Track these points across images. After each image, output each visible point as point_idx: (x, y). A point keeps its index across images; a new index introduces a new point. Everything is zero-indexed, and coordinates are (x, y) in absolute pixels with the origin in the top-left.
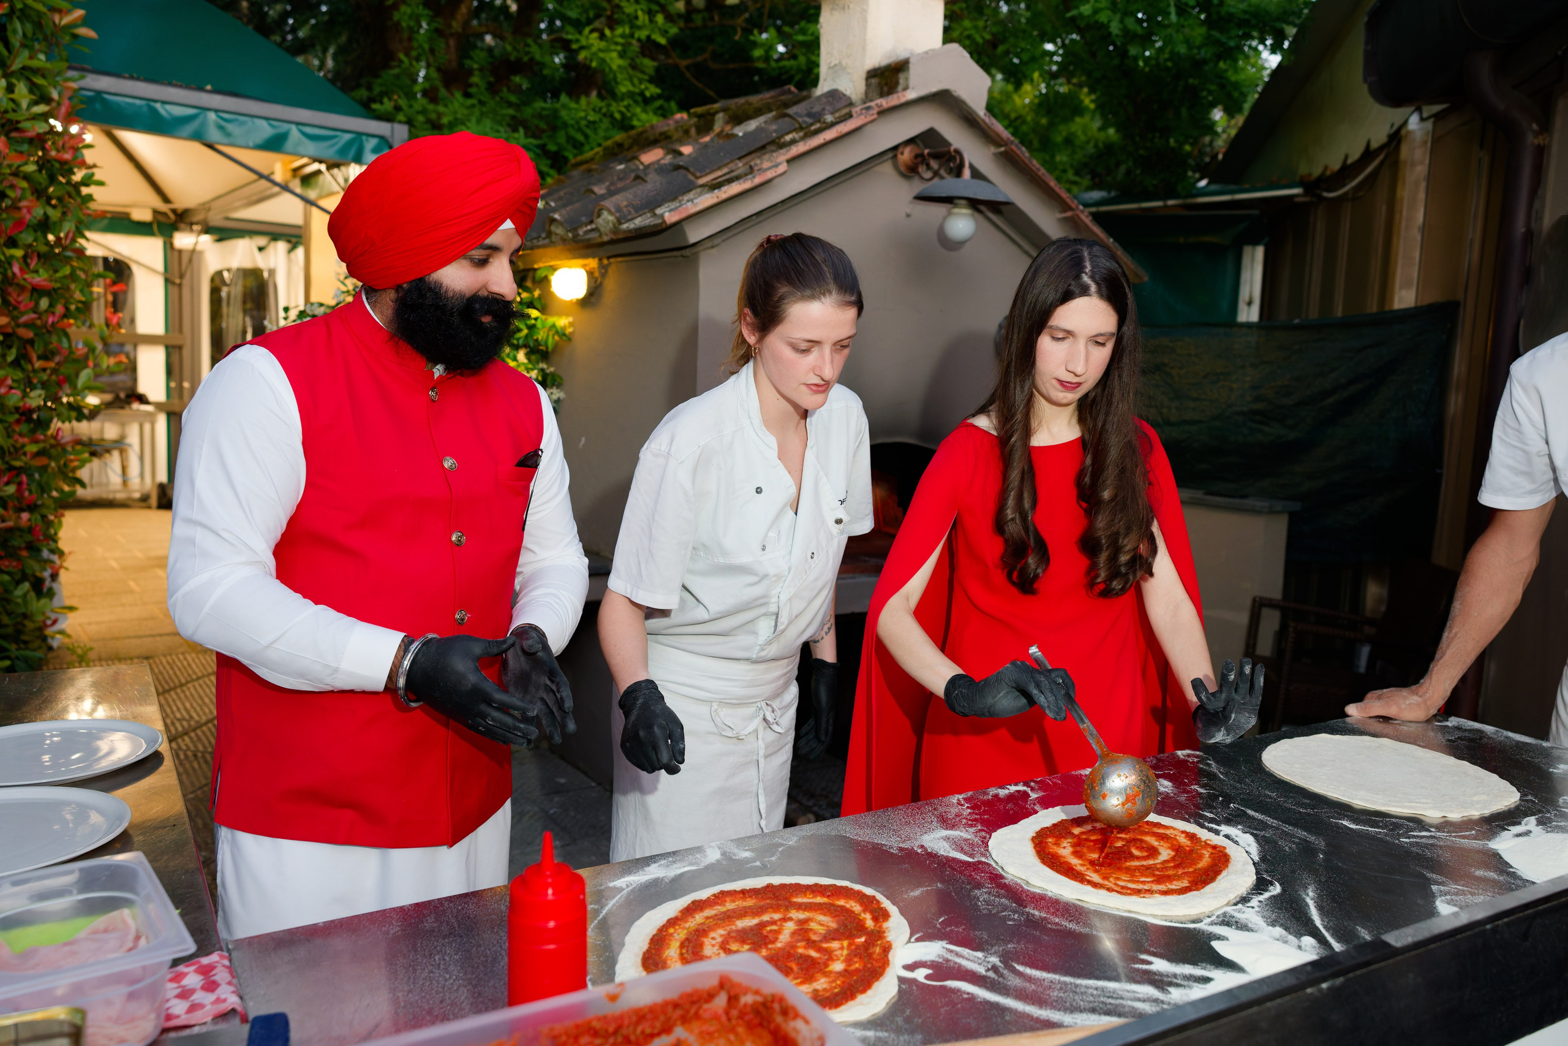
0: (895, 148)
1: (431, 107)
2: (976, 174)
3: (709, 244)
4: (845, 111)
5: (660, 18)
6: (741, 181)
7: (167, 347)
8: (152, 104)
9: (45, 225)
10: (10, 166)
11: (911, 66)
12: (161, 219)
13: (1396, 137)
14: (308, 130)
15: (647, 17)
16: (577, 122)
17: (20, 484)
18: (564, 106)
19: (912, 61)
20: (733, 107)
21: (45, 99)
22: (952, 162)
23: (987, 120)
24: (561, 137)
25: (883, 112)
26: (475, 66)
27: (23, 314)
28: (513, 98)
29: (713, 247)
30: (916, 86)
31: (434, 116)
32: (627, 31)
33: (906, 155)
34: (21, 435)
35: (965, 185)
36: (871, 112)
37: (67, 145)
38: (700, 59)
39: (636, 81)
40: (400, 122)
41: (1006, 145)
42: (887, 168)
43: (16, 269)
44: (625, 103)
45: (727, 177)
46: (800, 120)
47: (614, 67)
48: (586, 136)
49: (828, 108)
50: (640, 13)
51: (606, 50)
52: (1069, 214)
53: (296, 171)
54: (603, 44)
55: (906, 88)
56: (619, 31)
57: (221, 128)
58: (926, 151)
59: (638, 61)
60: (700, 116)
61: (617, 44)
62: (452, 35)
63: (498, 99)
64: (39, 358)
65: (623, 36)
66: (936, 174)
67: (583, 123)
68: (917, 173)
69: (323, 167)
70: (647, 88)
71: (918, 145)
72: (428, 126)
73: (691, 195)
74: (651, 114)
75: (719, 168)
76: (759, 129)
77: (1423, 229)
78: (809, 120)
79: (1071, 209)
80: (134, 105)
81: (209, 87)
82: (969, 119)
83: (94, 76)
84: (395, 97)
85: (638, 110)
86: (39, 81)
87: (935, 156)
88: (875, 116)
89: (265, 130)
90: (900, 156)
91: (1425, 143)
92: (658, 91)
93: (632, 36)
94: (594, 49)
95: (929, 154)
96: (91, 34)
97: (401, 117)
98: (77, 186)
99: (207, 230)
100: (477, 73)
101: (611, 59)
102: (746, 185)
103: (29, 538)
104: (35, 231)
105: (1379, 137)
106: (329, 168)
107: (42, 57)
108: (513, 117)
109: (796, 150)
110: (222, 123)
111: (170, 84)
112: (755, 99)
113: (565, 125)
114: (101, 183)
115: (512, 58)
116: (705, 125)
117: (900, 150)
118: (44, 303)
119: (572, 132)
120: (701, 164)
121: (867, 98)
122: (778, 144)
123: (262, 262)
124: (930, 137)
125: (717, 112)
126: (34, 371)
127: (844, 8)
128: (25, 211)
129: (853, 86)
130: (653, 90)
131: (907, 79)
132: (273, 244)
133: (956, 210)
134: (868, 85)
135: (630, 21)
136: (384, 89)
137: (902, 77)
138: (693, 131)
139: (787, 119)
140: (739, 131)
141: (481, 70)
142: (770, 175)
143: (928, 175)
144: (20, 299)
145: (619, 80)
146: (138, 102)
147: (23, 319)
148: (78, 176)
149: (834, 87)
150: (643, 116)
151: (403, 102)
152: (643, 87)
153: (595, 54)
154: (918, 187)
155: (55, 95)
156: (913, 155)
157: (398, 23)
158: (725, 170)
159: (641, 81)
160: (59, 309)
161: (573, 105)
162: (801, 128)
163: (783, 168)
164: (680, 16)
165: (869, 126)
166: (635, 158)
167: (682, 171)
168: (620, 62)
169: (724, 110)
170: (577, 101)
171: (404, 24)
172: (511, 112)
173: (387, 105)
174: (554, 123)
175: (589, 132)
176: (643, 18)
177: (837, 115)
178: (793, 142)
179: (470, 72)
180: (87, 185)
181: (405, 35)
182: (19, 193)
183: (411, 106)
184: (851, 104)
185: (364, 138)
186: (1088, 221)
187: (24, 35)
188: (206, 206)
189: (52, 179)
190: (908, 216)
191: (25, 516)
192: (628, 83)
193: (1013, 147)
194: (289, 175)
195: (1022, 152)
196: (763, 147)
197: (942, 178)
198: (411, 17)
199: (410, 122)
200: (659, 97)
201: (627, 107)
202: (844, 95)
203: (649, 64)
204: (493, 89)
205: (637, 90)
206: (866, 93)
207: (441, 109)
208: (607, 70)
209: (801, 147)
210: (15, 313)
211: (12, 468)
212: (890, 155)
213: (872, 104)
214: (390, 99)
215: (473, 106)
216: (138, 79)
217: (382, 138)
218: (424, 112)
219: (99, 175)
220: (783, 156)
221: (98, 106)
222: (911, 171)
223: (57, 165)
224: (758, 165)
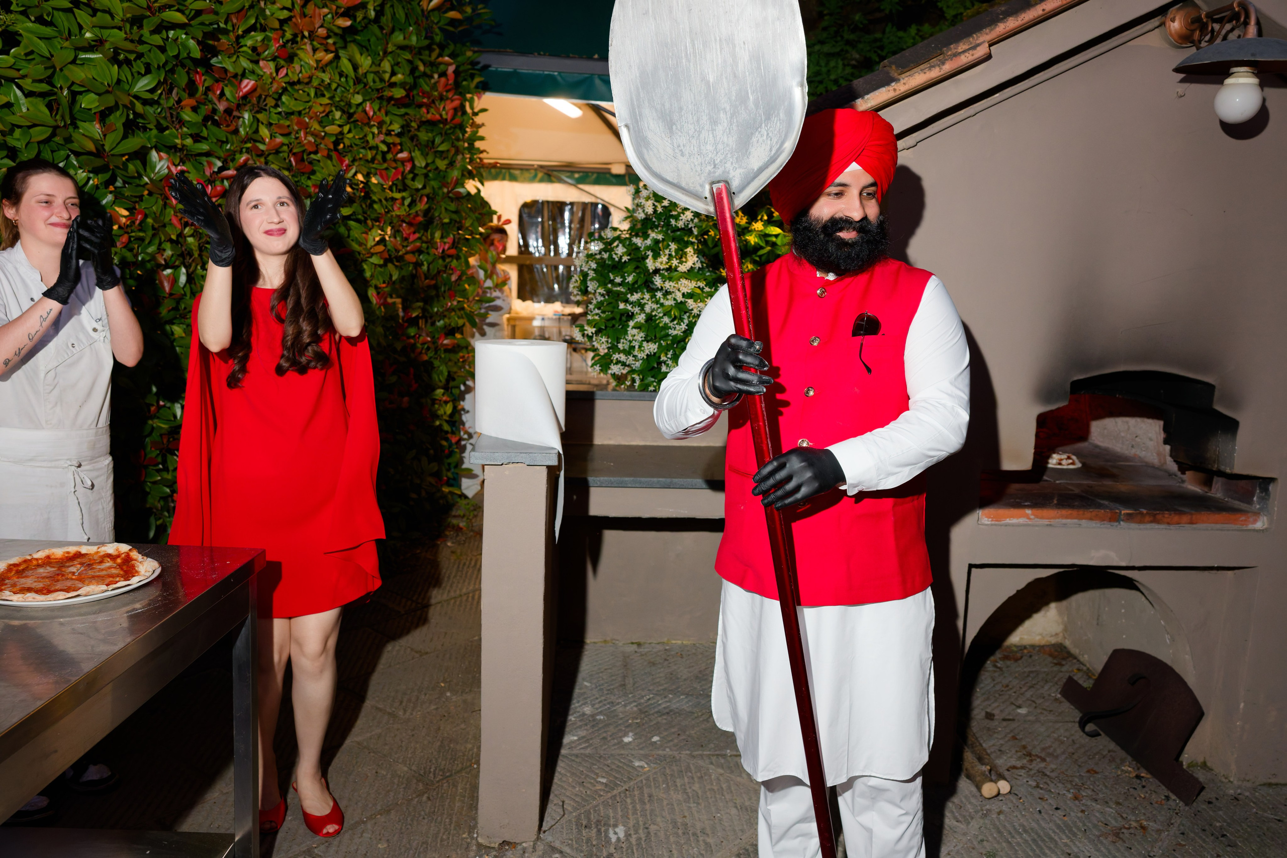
0: (1161, 13)
22: (1237, 21)
33: (1180, 20)
35: (1248, 44)
42: (1152, 40)
58: (1204, 13)
66: (1223, 39)
68: (1193, 42)
71: (1196, 6)
90: (1170, 23)
95: (1208, 16)
102: (935, 73)
109: (1003, 27)
117: (1170, 15)
133: (1234, 79)
142: (965, 59)
143: (1205, 42)
154: (1186, 56)
156: (1188, 20)
190: (1181, 97)
209: (1011, 24)
212: (1155, 22)
220: (985, 36)
222: (1184, 42)
224: (951, 49)
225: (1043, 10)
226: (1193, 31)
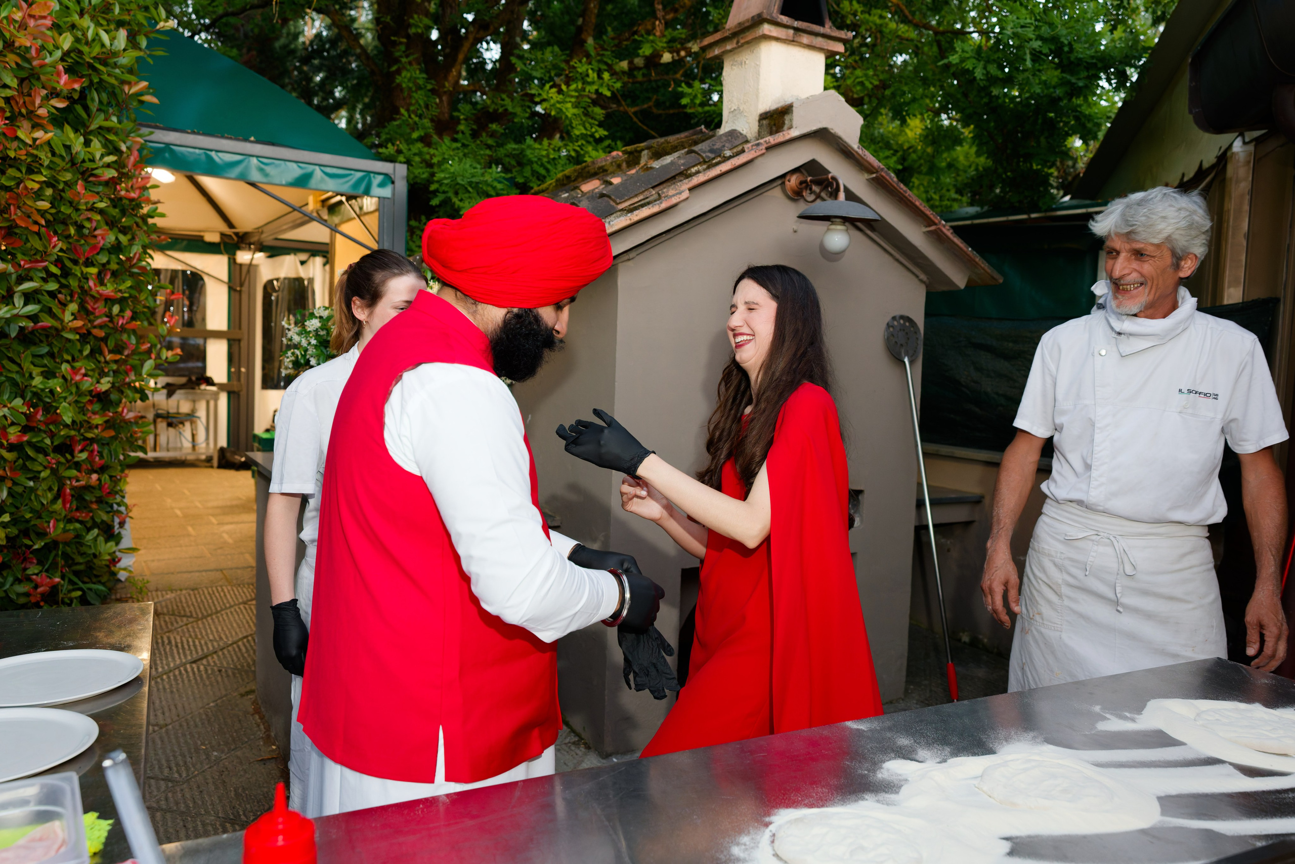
0: (783, 176)
1: (425, 150)
2: (851, 196)
3: (625, 257)
4: (740, 148)
5: (606, 76)
6: (650, 206)
7: (229, 340)
8: (209, 152)
9: (117, 248)
10: (86, 203)
11: (794, 109)
12: (227, 240)
13: (1224, 158)
14: (328, 170)
15: (595, 75)
16: (539, 159)
17: (91, 453)
18: (529, 147)
19: (794, 105)
20: (655, 145)
21: (116, 151)
22: (829, 186)
23: (860, 152)
24: (527, 172)
25: (770, 148)
26: (462, 117)
27: (97, 317)
28: (490, 142)
29: (629, 260)
30: (799, 126)
31: (428, 157)
32: (580, 86)
33: (793, 181)
34: (95, 413)
35: (840, 206)
36: (761, 147)
37: (135, 186)
38: (645, 106)
39: (587, 125)
40: (401, 162)
41: (877, 172)
42: (777, 192)
43: (91, 283)
44: (579, 143)
45: (642, 202)
46: (704, 155)
47: (569, 115)
48: (548, 170)
49: (727, 145)
50: (590, 72)
51: (564, 102)
52: (933, 228)
53: (324, 201)
54: (561, 96)
55: (790, 128)
56: (573, 86)
57: (261, 170)
58: (809, 179)
59: (590, 110)
60: (630, 153)
61: (572, 96)
62: (445, 92)
63: (478, 142)
64: (110, 352)
65: (576, 90)
66: (818, 196)
67: (545, 160)
68: (803, 196)
69: (344, 199)
70: (596, 131)
71: (801, 172)
72: (423, 165)
73: (612, 217)
74: (601, 151)
75: (636, 196)
76: (672, 163)
77: (1248, 236)
78: (712, 156)
79: (935, 224)
80: (194, 153)
81: (252, 139)
82: (845, 152)
83: (165, 132)
84: (398, 143)
85: (590, 148)
86: (112, 137)
87: (818, 183)
88: (764, 151)
89: (295, 171)
90: (787, 183)
91: (1249, 162)
92: (606, 133)
93: (584, 89)
94: (552, 101)
95: (811, 181)
96: (155, 100)
97: (401, 158)
98: (144, 218)
99: (261, 248)
100: (463, 122)
101: (567, 109)
102: (654, 209)
103: (98, 493)
104: (110, 253)
105: (1209, 159)
106: (347, 200)
107: (114, 119)
108: (490, 156)
109: (696, 180)
110: (263, 166)
111: (223, 137)
112: (672, 139)
113: (530, 162)
114: (162, 215)
115: (491, 110)
116: (633, 159)
117: (788, 178)
118: (116, 309)
119: (535, 167)
120: (623, 193)
121: (760, 135)
122: (685, 174)
123: (303, 272)
124: (812, 168)
125: (643, 150)
126: (106, 362)
127: (741, 64)
128: (100, 238)
129: (748, 126)
130: (602, 132)
131: (791, 120)
132: (312, 258)
133: (833, 227)
134: (760, 126)
135: (583, 78)
136: (388, 136)
137: (787, 118)
138: (624, 165)
139: (693, 154)
140: (656, 164)
141: (466, 120)
142: (674, 200)
143: (811, 198)
144: (96, 306)
145: (574, 125)
146: (197, 151)
147: (97, 322)
148: (145, 210)
149: (733, 128)
150: (594, 154)
151: (403, 147)
152: (593, 130)
153: (553, 105)
154: (802, 207)
155: (124, 148)
156: (798, 182)
157: (399, 85)
158: (641, 197)
159: (592, 125)
160: (128, 314)
161: (537, 146)
162: (705, 162)
163: (686, 194)
164: (624, 73)
165: (760, 159)
166: (577, 188)
167: (606, 199)
168: (575, 111)
169: (648, 148)
170: (541, 144)
171: (404, 85)
172: (488, 152)
173: (391, 149)
174: (521, 161)
175: (549, 166)
176: (593, 75)
177: (735, 150)
178: (698, 172)
179: (458, 121)
180: (152, 217)
181: (406, 94)
182: (94, 224)
183: (410, 150)
184: (747, 142)
185: (372, 175)
186: (949, 233)
187: (100, 102)
188: (260, 230)
189: (123, 212)
190: (795, 232)
191: (95, 476)
192: (581, 127)
193: (883, 174)
194: (319, 205)
195: (890, 177)
196: (674, 178)
197: (823, 200)
198: (409, 80)
199: (408, 162)
200: (606, 137)
201: (581, 147)
202: (741, 134)
203: (598, 111)
204: (475, 135)
205: (589, 133)
206: (759, 132)
207: (432, 151)
208: (564, 117)
209: (701, 178)
210: (92, 317)
211: (86, 439)
212: (780, 182)
213: (761, 141)
214: (393, 144)
215: (458, 149)
216: (198, 134)
217: (386, 175)
218: (420, 154)
219: (161, 209)
220: (686, 185)
221: (167, 155)
222: (796, 195)
223: (127, 202)
224: (664, 193)
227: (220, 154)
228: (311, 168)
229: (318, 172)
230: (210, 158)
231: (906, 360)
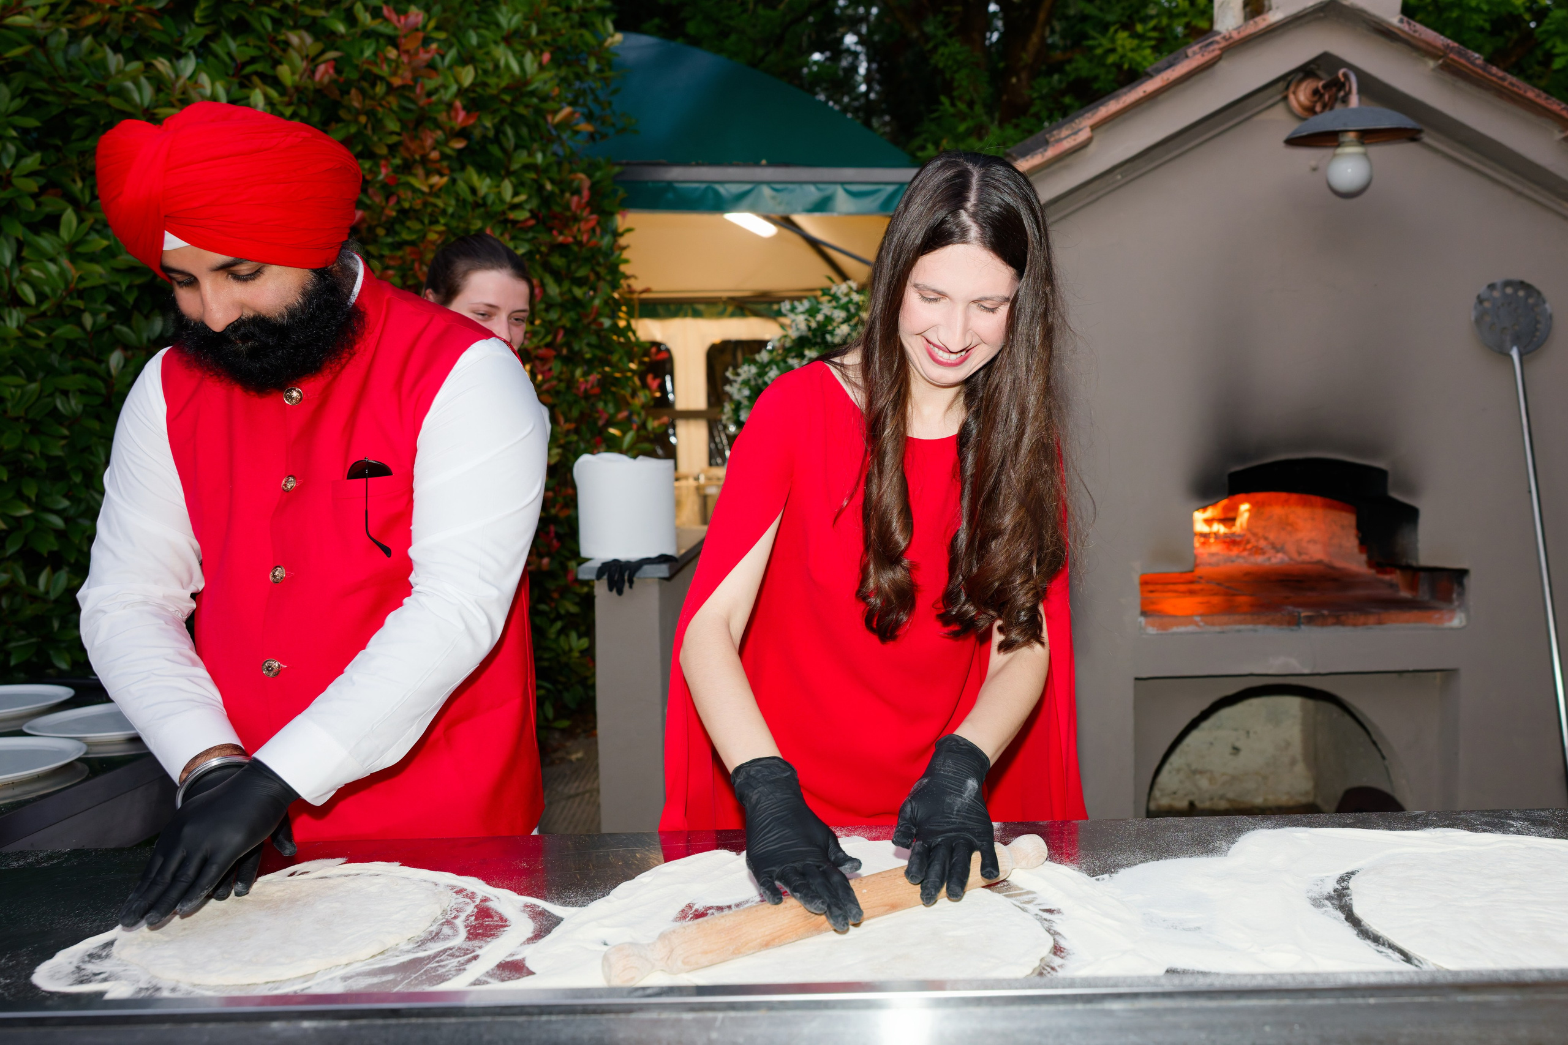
8: (714, 186)
22: (1342, 89)
23: (1405, 27)
33: (1301, 92)
35: (1352, 111)
41: (1445, 54)
55: (1269, 10)
57: (778, 199)
80: (696, 189)
81: (764, 162)
82: (1382, 31)
87: (1330, 87)
88: (1218, 52)
90: (1292, 96)
110: (777, 194)
111: (730, 165)
117: (1287, 83)
124: (1322, 62)
133: (1343, 149)
142: (1068, 145)
146: (706, 186)
156: (1311, 91)
163: (1086, 133)
190: (1315, 169)
193: (1456, 56)
195: (1471, 59)
212: (1274, 91)
220: (1087, 121)
224: (1053, 136)
225: (1145, 92)
226: (1315, 103)
227: (727, 186)
228: (830, 189)
229: (840, 193)
230: (717, 193)
231: (1515, 353)
